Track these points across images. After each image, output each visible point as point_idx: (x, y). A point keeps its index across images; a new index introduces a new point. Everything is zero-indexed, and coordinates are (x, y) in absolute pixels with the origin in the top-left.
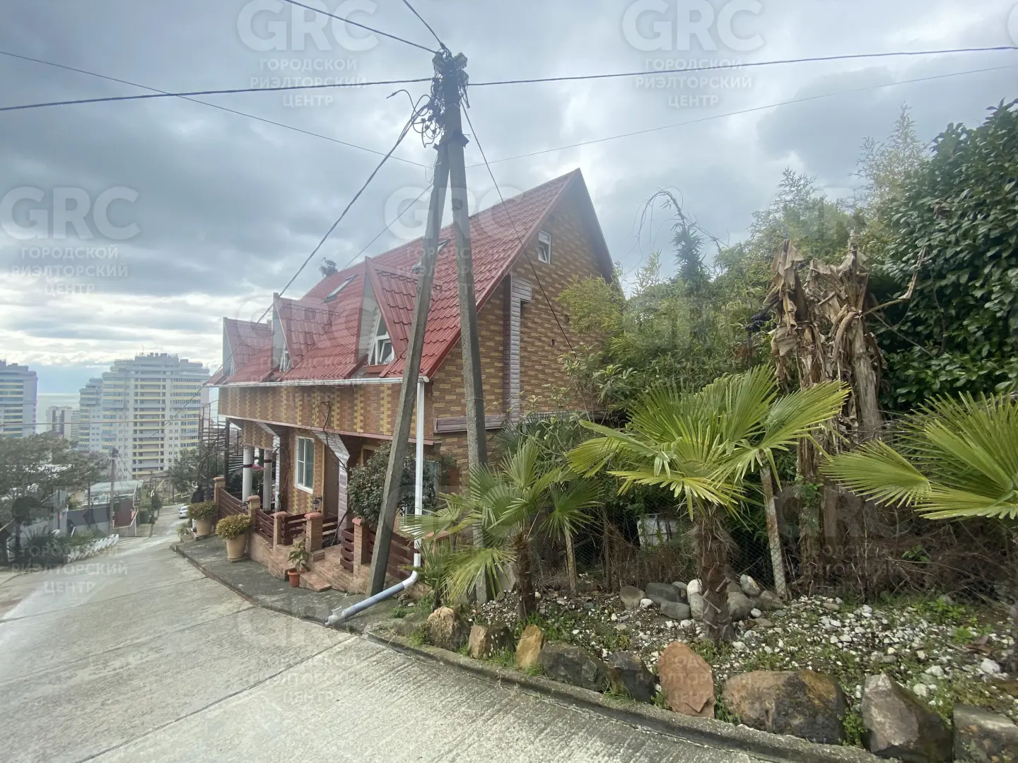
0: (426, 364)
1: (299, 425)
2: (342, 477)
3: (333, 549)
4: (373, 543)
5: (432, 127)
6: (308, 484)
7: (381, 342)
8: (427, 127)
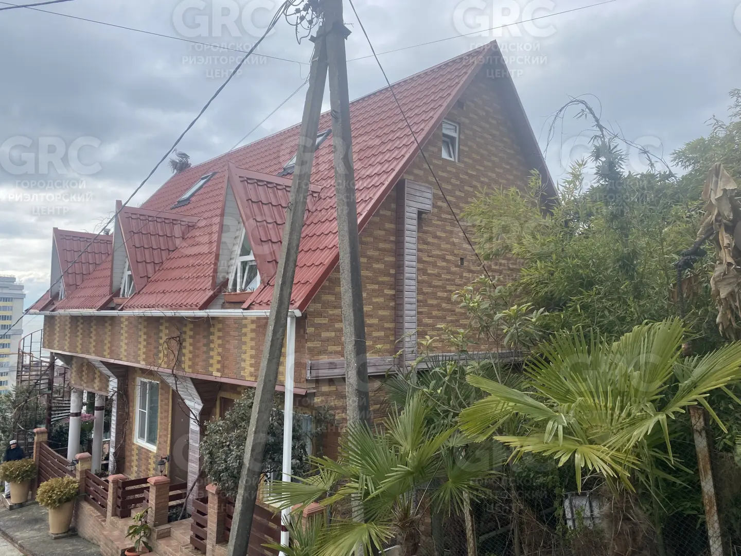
0: (299, 295)
1: (142, 365)
2: (193, 432)
3: (181, 524)
4: (231, 518)
5: (308, 17)
6: (151, 440)
7: (244, 264)
8: (302, 18)
